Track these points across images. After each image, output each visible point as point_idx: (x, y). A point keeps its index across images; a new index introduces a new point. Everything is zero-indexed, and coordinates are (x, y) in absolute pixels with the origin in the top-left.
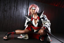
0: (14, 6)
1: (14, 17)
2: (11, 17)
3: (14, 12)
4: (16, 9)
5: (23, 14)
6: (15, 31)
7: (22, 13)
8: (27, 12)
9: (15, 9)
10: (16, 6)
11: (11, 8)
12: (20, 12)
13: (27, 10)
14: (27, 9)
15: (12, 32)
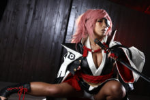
0: (29, 5)
1: (26, 39)
2: (16, 37)
3: (26, 23)
4: (34, 14)
5: (53, 30)
6: (30, 85)
7: (51, 28)
8: (64, 26)
9: (32, 13)
10: (33, 5)
11: (18, 10)
12: (45, 25)
13: (66, 21)
14: (64, 18)
15: (21, 88)
